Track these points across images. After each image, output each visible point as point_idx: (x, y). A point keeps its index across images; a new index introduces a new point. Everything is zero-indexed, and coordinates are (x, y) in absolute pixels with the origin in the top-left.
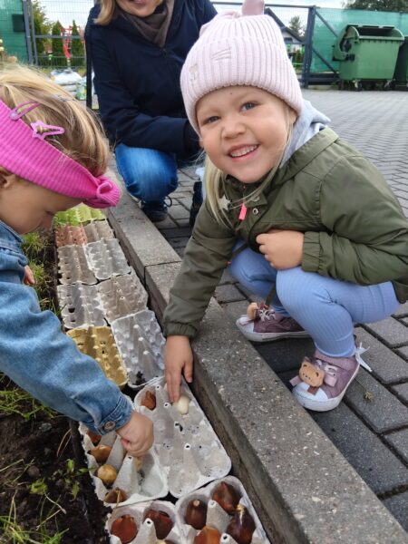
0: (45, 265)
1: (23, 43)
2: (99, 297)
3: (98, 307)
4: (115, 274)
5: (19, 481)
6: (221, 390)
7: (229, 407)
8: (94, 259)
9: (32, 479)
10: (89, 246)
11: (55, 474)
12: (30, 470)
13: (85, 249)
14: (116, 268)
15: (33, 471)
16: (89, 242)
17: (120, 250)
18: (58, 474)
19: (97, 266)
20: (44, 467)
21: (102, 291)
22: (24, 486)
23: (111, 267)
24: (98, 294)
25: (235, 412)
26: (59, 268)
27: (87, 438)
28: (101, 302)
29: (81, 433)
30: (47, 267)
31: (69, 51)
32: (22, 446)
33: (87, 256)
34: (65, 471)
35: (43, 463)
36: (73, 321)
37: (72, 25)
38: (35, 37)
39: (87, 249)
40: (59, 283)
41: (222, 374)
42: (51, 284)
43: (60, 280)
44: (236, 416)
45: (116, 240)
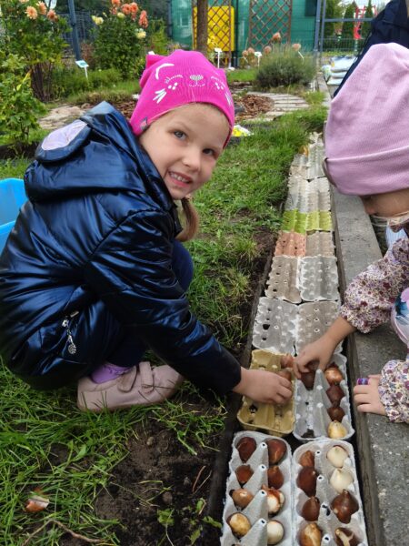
0: (252, 276)
1: (311, 28)
2: (297, 320)
3: (292, 331)
4: (321, 298)
5: (153, 502)
6: (382, 494)
7: (383, 520)
8: (305, 276)
9: (164, 506)
10: (305, 260)
11: (185, 509)
12: (164, 496)
13: (299, 263)
14: (324, 291)
15: (168, 497)
16: (306, 255)
17: (335, 271)
18: (187, 510)
19: (306, 284)
20: (178, 497)
21: (302, 314)
22: (155, 508)
23: (319, 289)
24: (297, 316)
25: (387, 530)
26: (268, 278)
27: (233, 476)
28: (297, 326)
29: (230, 468)
30: (253, 278)
31: (359, 32)
32: (169, 465)
33: (298, 271)
34: (194, 510)
35: (179, 493)
36: (264, 339)
37: (367, 5)
38: (324, 20)
39: (302, 263)
40: (263, 295)
41: (392, 473)
42: (251, 299)
43: (266, 291)
44: (387, 537)
45: (334, 258)
